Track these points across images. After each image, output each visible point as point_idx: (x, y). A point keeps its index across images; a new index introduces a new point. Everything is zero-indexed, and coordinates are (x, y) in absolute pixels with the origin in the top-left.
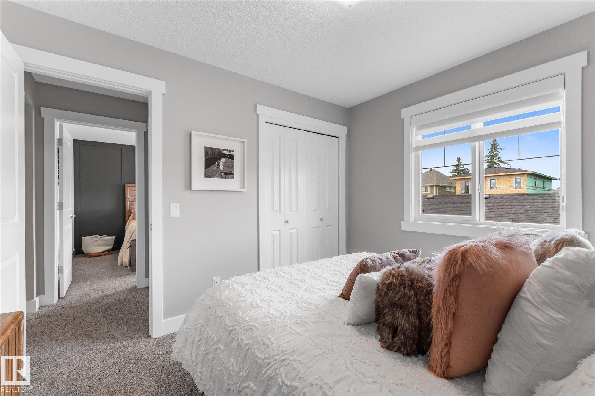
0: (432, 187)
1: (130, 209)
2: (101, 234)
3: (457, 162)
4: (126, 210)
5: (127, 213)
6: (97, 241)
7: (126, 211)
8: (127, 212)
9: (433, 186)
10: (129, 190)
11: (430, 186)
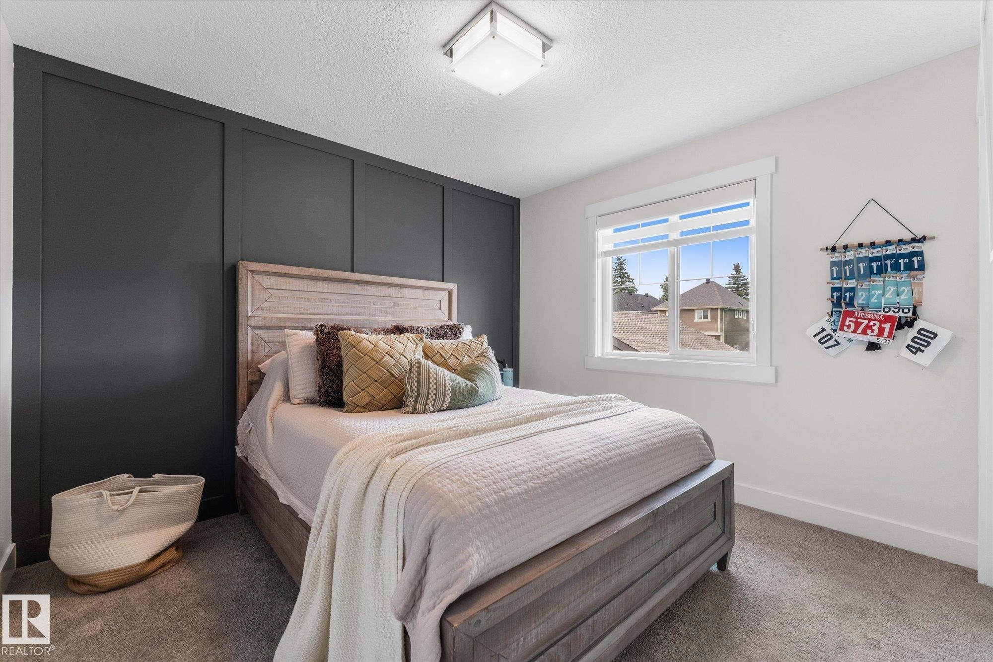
0: (714, 310)
1: (255, 358)
2: (142, 471)
3: (734, 271)
4: (241, 359)
5: (242, 372)
6: (124, 509)
7: (240, 366)
8: (245, 371)
9: (716, 309)
10: (252, 286)
11: (712, 309)
